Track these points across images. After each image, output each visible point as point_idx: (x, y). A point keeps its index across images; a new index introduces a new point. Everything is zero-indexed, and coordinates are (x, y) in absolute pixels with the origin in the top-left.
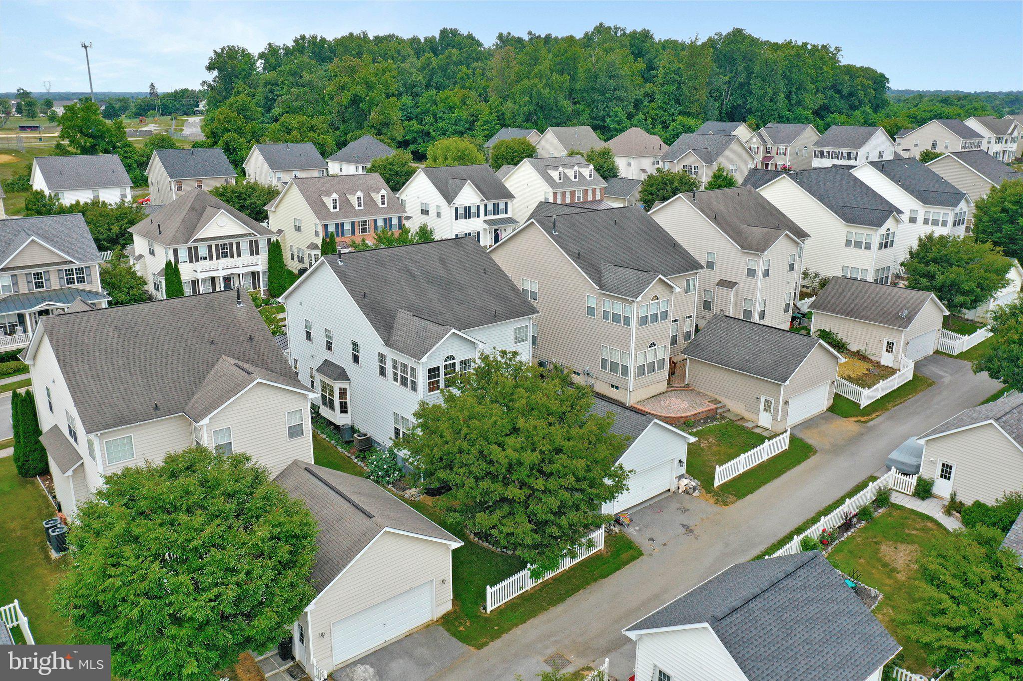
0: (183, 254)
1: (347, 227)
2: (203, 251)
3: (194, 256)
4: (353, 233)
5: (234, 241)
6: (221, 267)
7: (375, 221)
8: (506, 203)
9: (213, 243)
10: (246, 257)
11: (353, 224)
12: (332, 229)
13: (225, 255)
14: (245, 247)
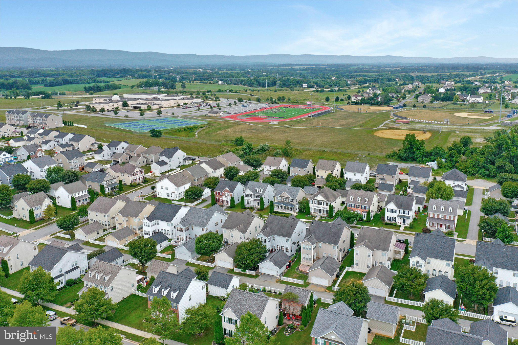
0: (311, 202)
1: (353, 205)
2: (316, 202)
3: (313, 203)
4: (354, 207)
5: (322, 202)
6: (317, 207)
7: (361, 206)
8: (408, 212)
9: (318, 201)
10: (325, 206)
11: (354, 205)
12: (348, 205)
13: (320, 204)
14: (325, 204)
